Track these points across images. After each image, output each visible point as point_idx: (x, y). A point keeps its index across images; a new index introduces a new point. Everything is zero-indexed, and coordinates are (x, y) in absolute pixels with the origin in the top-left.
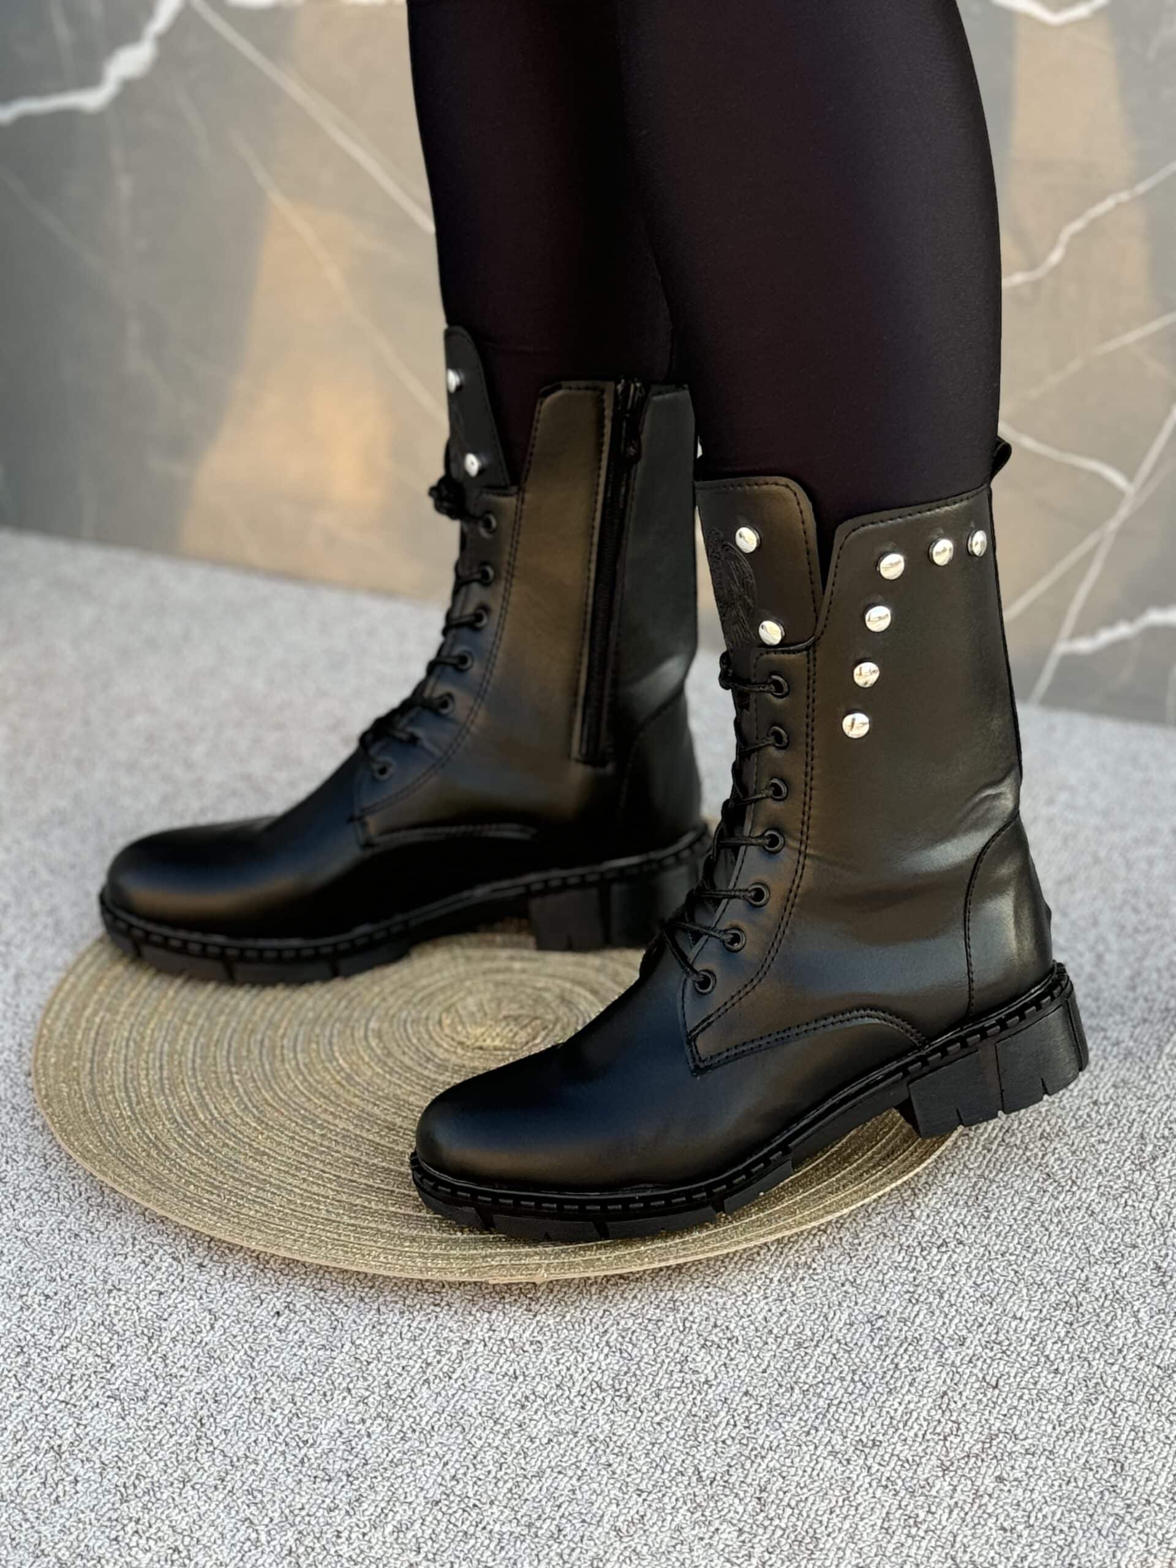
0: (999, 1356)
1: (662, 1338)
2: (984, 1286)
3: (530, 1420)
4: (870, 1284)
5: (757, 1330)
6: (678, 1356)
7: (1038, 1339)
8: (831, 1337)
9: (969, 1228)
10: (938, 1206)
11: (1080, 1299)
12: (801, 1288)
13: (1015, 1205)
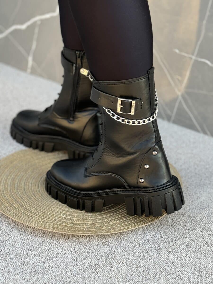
0: (180, 279)
1: (108, 259)
2: (183, 263)
3: (73, 270)
4: (158, 257)
5: (129, 262)
6: (110, 263)
7: (190, 277)
8: (144, 267)
9: (185, 250)
10: (180, 244)
11: (203, 271)
12: (143, 255)
13: (197, 247)
